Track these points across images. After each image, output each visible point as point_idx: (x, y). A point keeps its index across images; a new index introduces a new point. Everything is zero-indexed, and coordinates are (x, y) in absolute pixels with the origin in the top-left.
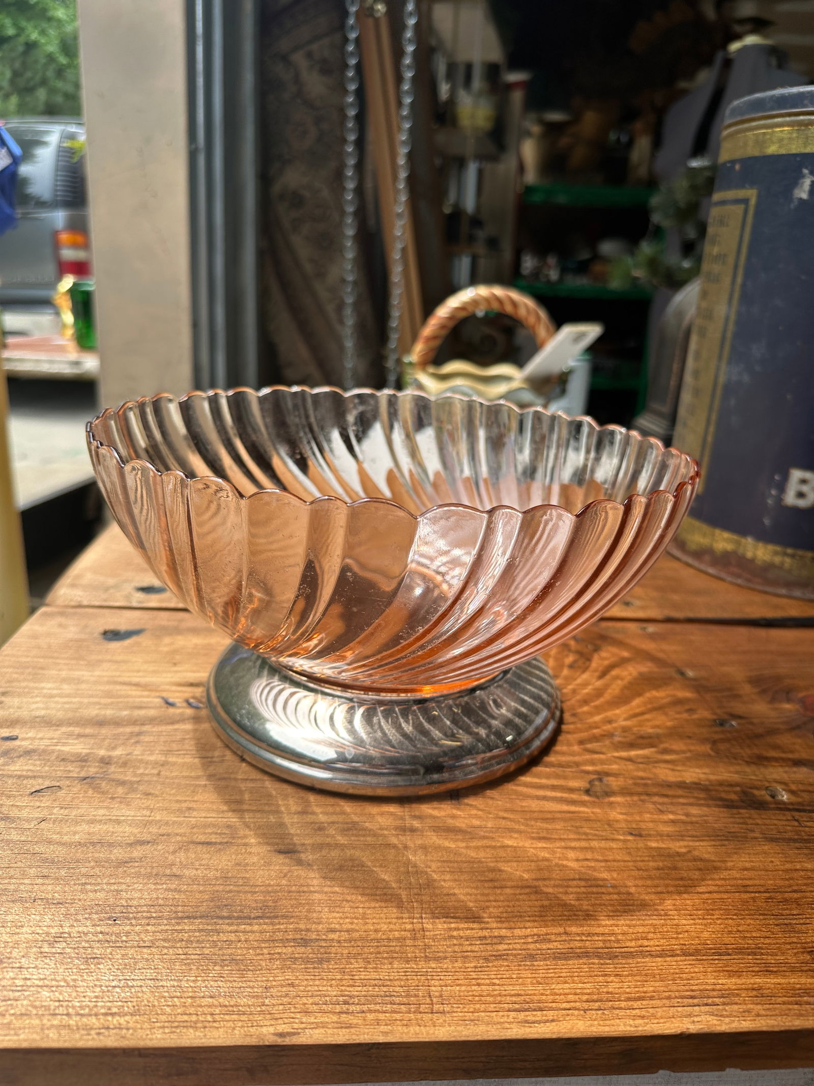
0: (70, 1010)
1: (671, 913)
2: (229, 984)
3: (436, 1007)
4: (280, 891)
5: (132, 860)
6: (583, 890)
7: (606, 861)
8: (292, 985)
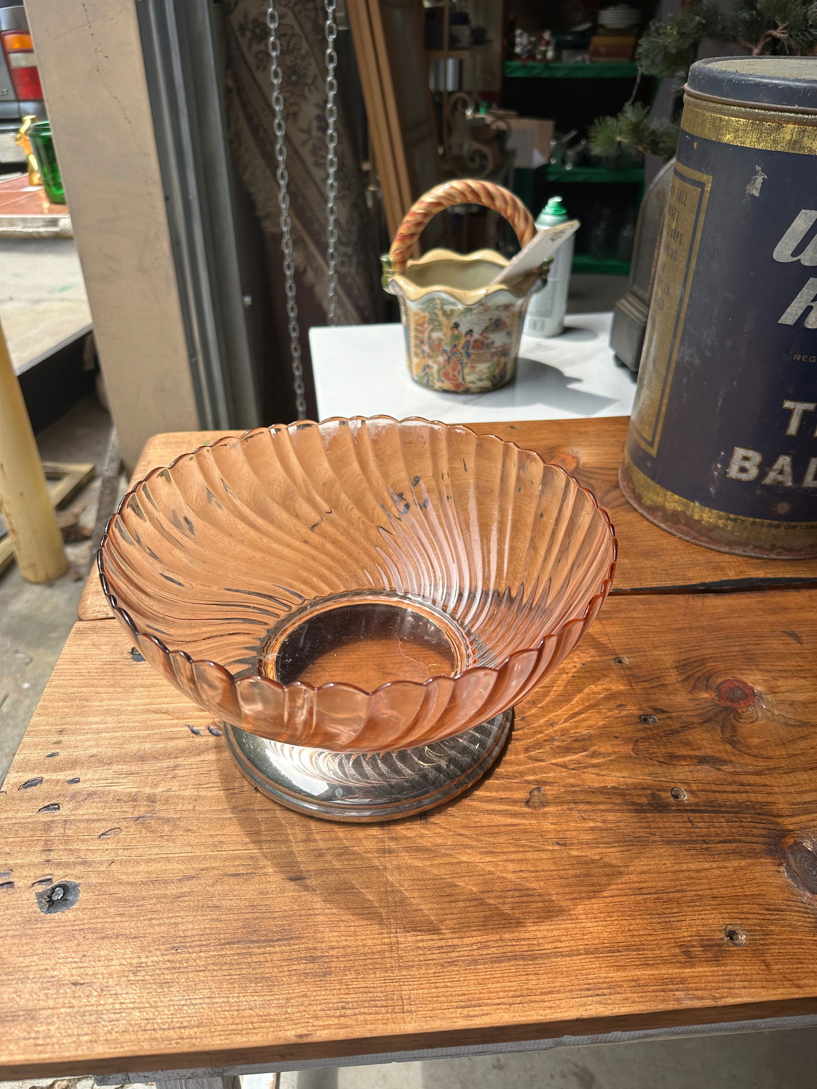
0: (156, 1026)
1: (580, 917)
2: (262, 998)
3: (406, 1007)
4: (294, 915)
5: (183, 895)
6: (517, 899)
7: (537, 871)
8: (305, 996)
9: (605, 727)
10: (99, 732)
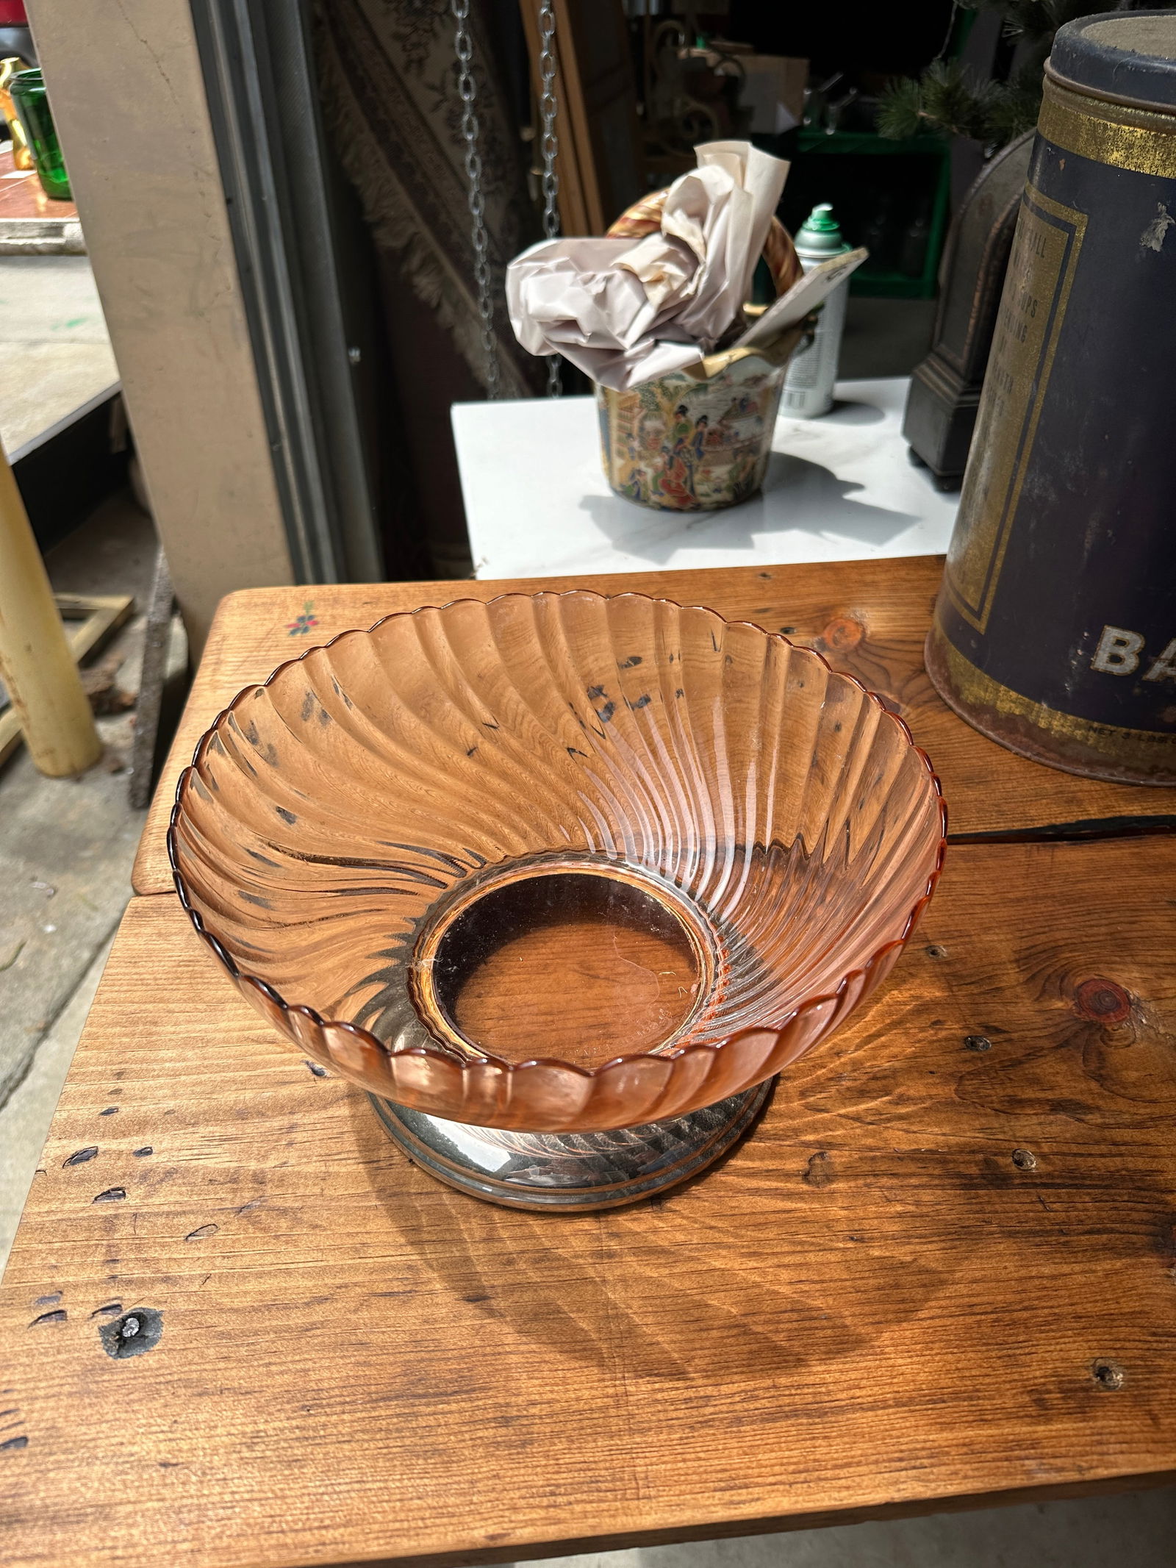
0: (284, 1526)
1: (887, 1350)
2: (435, 1481)
3: (642, 1492)
4: (475, 1354)
5: (313, 1326)
6: (795, 1325)
7: (822, 1282)
8: (497, 1476)
9: (914, 1056)
10: (175, 1074)
